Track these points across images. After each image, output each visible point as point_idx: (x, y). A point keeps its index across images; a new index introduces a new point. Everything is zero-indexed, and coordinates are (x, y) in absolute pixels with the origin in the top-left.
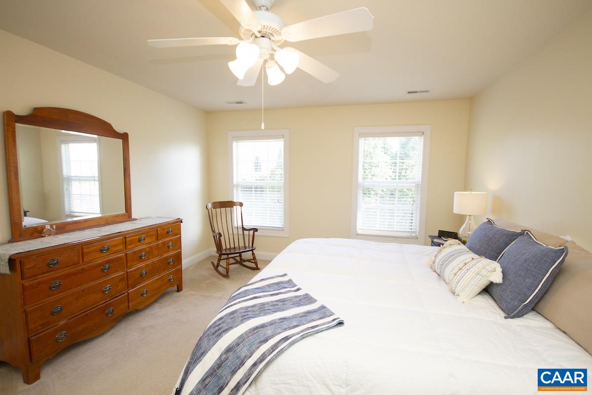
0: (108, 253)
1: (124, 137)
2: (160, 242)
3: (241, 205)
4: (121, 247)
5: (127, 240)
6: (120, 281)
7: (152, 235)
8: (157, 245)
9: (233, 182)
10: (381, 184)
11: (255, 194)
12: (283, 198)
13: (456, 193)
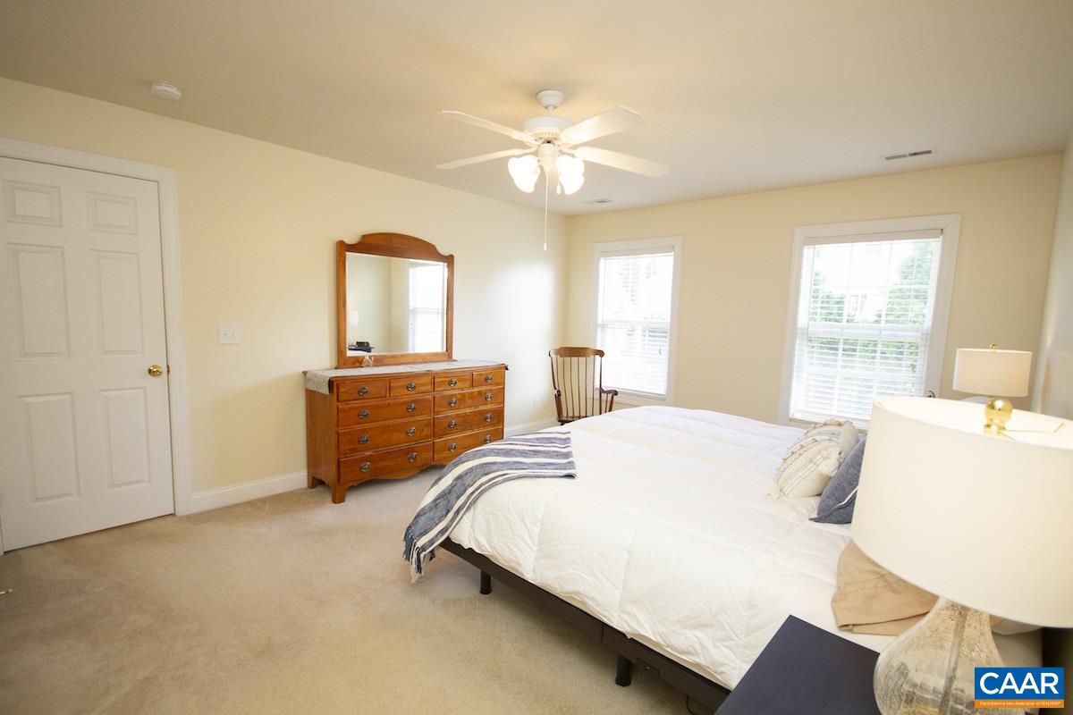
0: (414, 392)
1: (449, 260)
2: (476, 390)
3: (601, 353)
4: (429, 388)
5: (436, 380)
6: (426, 426)
7: (466, 380)
8: (472, 393)
9: (596, 321)
10: (845, 331)
11: (649, 340)
12: (667, 348)
13: (958, 350)
